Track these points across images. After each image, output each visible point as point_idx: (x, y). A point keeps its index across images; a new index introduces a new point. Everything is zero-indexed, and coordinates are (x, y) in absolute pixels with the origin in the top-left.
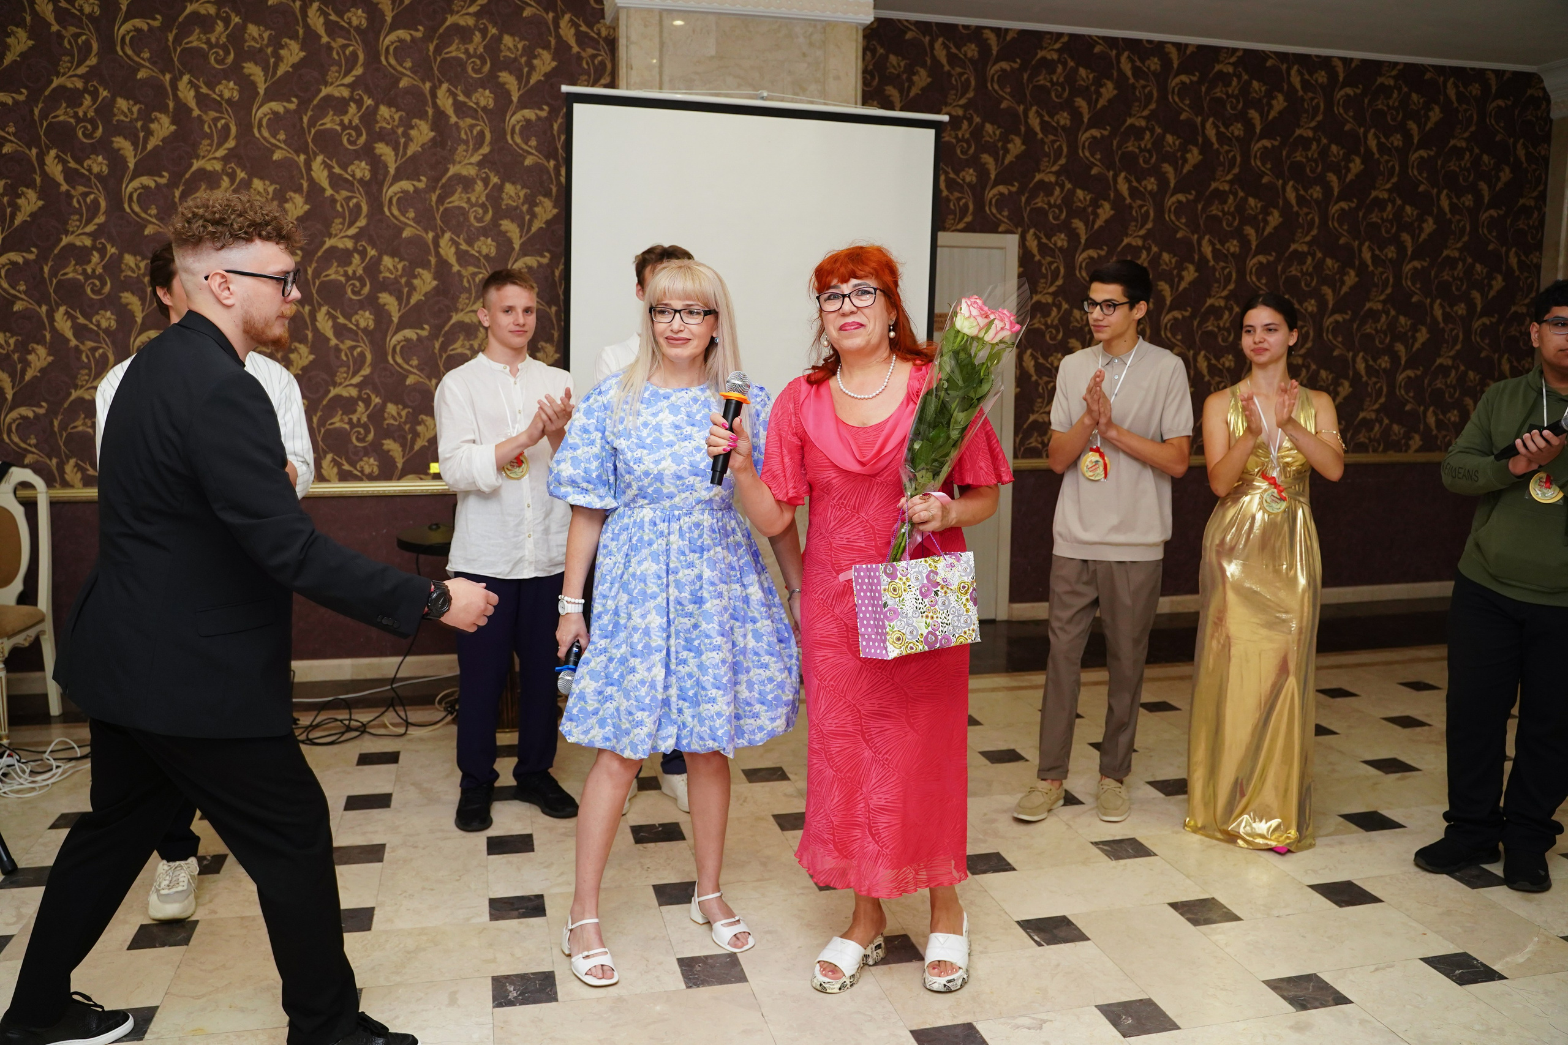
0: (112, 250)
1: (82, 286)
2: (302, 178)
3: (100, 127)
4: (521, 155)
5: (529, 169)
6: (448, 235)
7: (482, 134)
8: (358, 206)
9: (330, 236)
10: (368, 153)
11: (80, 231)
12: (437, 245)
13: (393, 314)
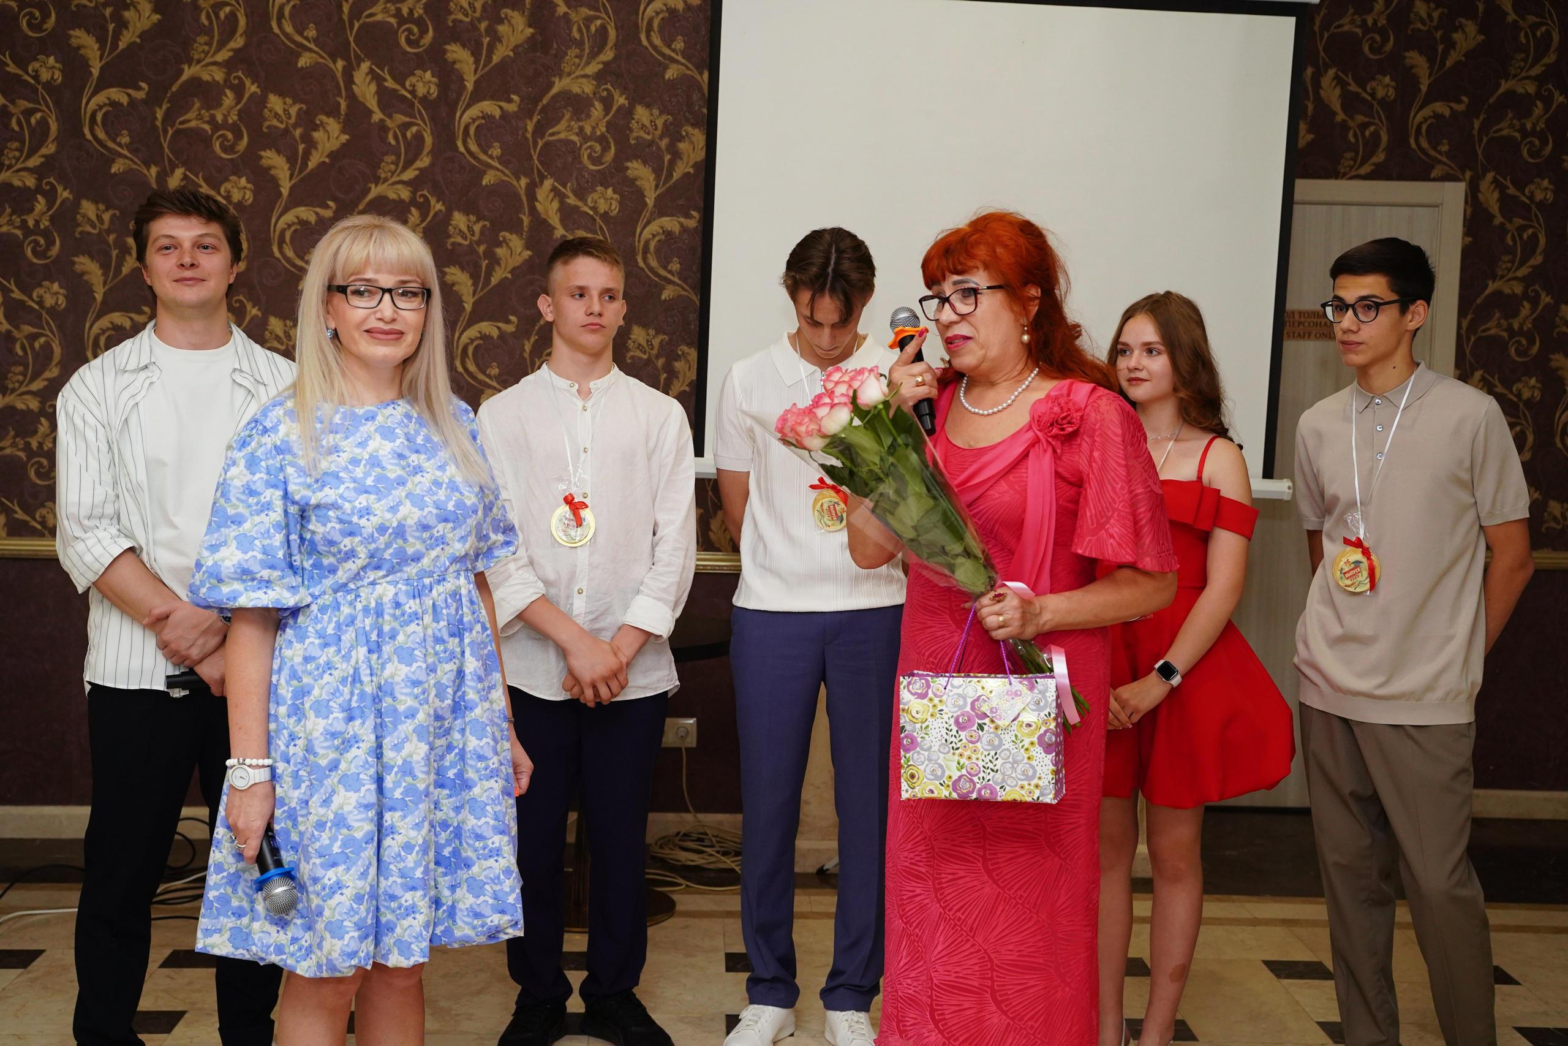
0: (64, 194)
1: (20, 245)
2: (340, 94)
3: (53, 15)
4: (660, 64)
5: (672, 84)
6: (548, 183)
7: (603, 30)
8: (419, 138)
9: (377, 180)
10: (435, 59)
11: (19, 166)
12: (532, 197)
13: (464, 298)
